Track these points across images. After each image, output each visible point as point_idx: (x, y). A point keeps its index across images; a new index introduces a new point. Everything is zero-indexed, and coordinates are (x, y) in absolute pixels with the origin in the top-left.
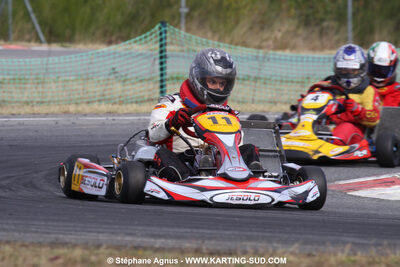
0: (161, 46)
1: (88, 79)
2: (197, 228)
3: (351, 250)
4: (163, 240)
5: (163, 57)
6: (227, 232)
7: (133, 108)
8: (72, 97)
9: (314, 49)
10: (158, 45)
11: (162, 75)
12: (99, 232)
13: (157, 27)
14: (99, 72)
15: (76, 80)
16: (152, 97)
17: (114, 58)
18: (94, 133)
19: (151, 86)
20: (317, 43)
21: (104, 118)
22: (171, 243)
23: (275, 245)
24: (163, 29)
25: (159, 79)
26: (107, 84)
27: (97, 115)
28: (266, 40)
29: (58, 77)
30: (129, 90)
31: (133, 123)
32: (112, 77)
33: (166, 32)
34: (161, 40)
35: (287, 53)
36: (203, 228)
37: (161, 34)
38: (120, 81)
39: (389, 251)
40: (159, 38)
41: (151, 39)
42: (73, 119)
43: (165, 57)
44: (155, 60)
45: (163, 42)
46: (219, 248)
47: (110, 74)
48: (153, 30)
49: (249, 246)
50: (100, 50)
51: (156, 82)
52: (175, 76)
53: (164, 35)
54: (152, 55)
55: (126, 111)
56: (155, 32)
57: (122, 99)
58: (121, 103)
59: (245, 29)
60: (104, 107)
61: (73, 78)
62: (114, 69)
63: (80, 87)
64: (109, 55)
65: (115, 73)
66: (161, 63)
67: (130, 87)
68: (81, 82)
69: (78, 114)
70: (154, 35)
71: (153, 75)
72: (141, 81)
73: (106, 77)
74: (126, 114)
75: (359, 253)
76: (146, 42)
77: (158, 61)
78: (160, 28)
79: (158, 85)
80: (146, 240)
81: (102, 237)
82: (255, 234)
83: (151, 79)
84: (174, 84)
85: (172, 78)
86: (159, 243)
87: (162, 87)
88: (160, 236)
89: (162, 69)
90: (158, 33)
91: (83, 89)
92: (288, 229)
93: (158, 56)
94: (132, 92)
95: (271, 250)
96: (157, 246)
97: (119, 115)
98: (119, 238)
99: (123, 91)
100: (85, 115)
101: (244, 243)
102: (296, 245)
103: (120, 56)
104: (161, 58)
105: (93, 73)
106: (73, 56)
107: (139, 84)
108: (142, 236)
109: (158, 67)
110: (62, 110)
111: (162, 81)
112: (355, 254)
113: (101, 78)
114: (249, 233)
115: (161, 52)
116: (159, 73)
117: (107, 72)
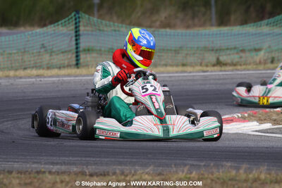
0: (76, 28)
1: (25, 52)
2: (85, 157)
3: (189, 170)
4: (58, 167)
5: (77, 36)
6: (106, 160)
7: (55, 71)
8: (13, 65)
9: (188, 27)
10: (74, 27)
11: (77, 48)
12: (15, 162)
13: (73, 14)
14: (33, 47)
15: (17, 53)
16: (71, 63)
17: (44, 37)
18: (25, 90)
19: (69, 56)
20: (190, 22)
21: (34, 80)
22: (63, 168)
23: (137, 168)
24: (77, 16)
25: (75, 51)
26: (39, 55)
27: (29, 77)
28: (155, 22)
29: (4, 51)
30: (54, 59)
31: (54, 83)
32: (42, 50)
33: (79, 18)
34: (76, 23)
35: (168, 30)
36: (90, 157)
37: (76, 19)
38: (48, 53)
39: (214, 170)
40: (74, 22)
41: (69, 23)
42: (12, 81)
43: (79, 35)
44: (72, 37)
45: (78, 25)
46: (97, 171)
47: (41, 48)
48: (70, 17)
49: (118, 169)
50: (34, 32)
51: (73, 54)
52: (87, 48)
53: (78, 20)
54: (70, 34)
55: (50, 74)
56: (72, 18)
57: (49, 65)
58: (48, 68)
59: (139, 14)
60: (34, 72)
61: (15, 51)
62: (43, 44)
63: (20, 58)
64: (40, 35)
65: (44, 47)
66: (76, 40)
67: (55, 57)
68: (20, 54)
69: (15, 77)
70: (71, 20)
71: (71, 48)
72: (63, 53)
73: (38, 50)
74: (50, 77)
75: (194, 173)
76: (65, 25)
77: (74, 39)
78: (75, 15)
79: (74, 55)
80: (47, 166)
81: (16, 165)
82: (126, 160)
83: (70, 51)
84: (86, 54)
85: (84, 50)
86: (55, 168)
87: (77, 56)
88: (57, 164)
89: (77, 44)
90: (74, 18)
91: (22, 59)
92: (149, 156)
93: (74, 34)
94: (55, 61)
95: (133, 172)
96: (54, 170)
97: (45, 77)
98: (28, 166)
99: (50, 60)
100: (21, 78)
101: (115, 167)
102: (151, 167)
103: (48, 36)
104: (76, 36)
105: (29, 48)
106: (15, 36)
107: (62, 55)
108: (45, 164)
109: (74, 43)
110: (4, 74)
111: (77, 52)
112: (191, 173)
113: (35, 51)
114: (121, 160)
115: (76, 32)
116: (75, 47)
117: (38, 47)
